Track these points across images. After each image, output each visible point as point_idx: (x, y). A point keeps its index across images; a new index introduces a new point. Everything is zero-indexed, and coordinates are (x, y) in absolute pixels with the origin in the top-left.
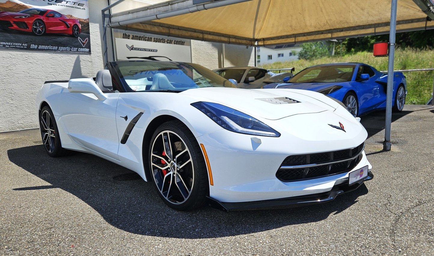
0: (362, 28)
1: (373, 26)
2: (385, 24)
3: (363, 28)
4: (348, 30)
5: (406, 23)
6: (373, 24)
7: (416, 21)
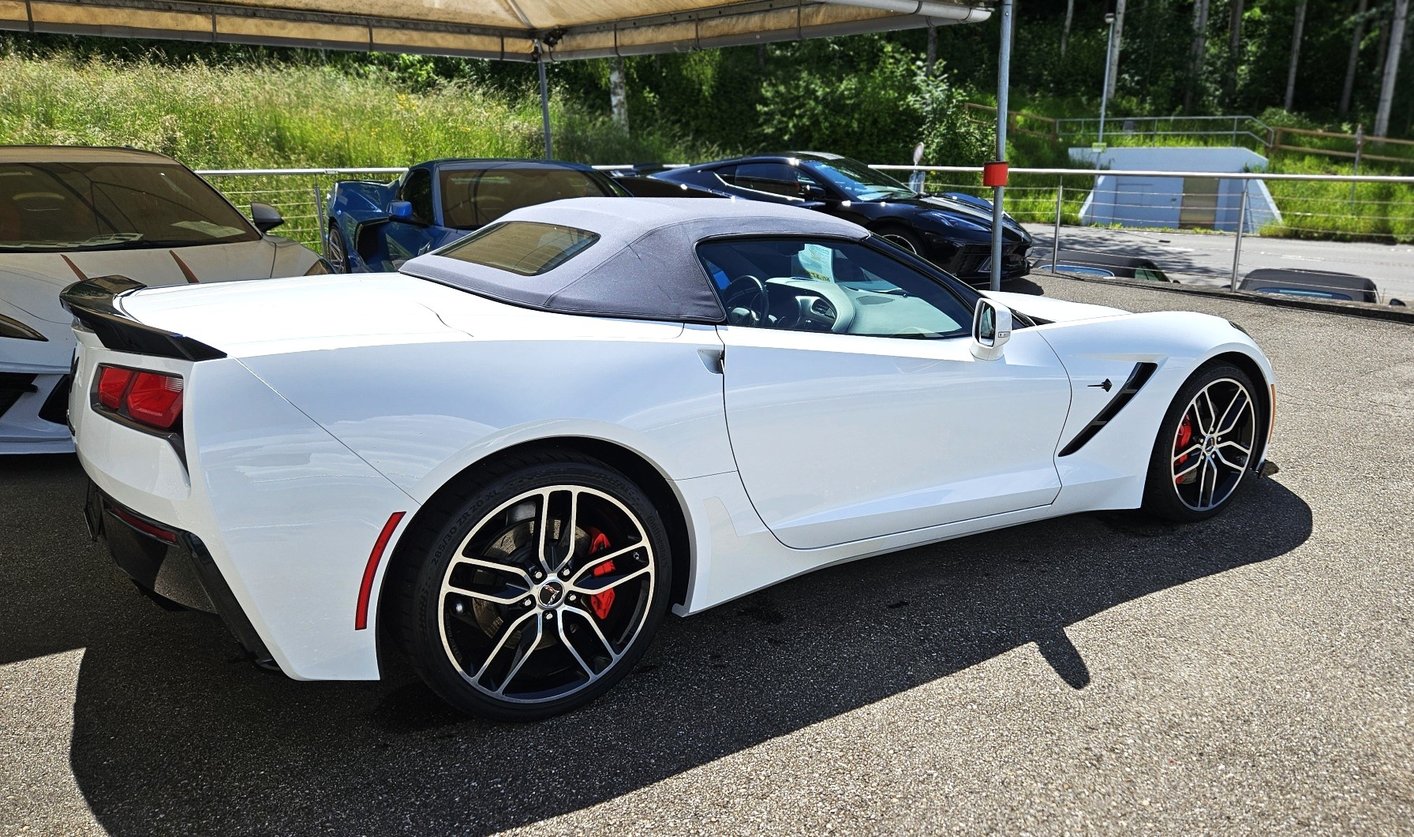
0: (326, 19)
1: (365, 23)
2: (399, 23)
3: (331, 22)
4: (276, 18)
5: (453, 32)
6: (364, 15)
7: (479, 31)
